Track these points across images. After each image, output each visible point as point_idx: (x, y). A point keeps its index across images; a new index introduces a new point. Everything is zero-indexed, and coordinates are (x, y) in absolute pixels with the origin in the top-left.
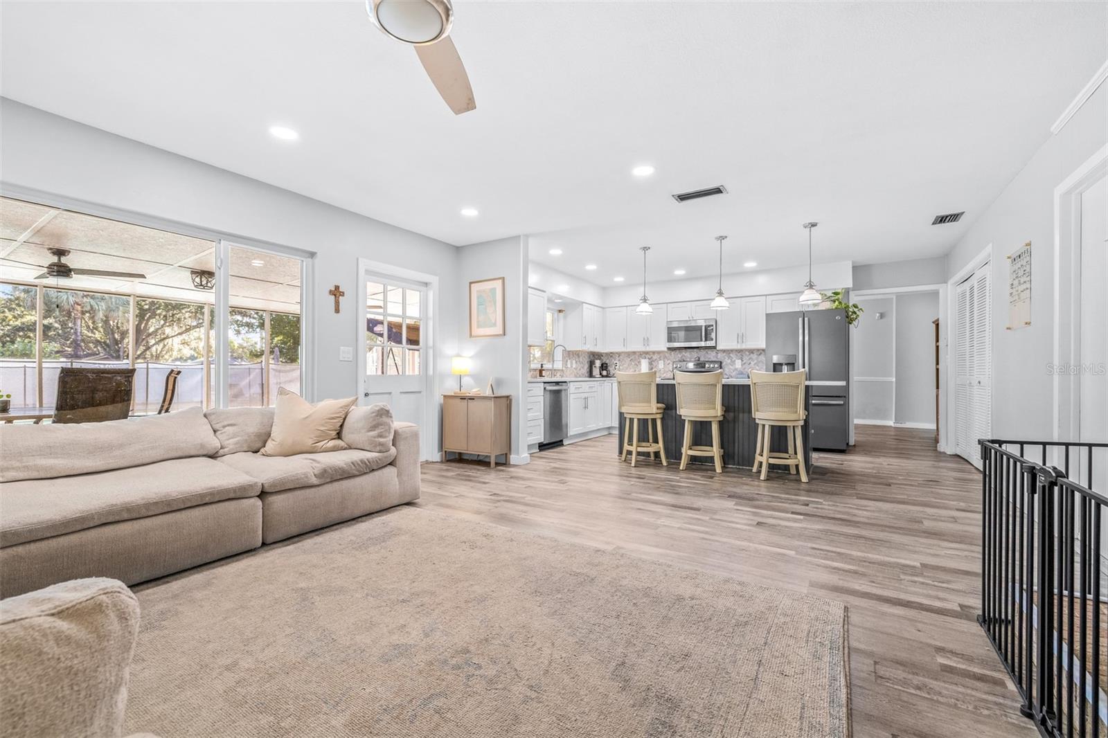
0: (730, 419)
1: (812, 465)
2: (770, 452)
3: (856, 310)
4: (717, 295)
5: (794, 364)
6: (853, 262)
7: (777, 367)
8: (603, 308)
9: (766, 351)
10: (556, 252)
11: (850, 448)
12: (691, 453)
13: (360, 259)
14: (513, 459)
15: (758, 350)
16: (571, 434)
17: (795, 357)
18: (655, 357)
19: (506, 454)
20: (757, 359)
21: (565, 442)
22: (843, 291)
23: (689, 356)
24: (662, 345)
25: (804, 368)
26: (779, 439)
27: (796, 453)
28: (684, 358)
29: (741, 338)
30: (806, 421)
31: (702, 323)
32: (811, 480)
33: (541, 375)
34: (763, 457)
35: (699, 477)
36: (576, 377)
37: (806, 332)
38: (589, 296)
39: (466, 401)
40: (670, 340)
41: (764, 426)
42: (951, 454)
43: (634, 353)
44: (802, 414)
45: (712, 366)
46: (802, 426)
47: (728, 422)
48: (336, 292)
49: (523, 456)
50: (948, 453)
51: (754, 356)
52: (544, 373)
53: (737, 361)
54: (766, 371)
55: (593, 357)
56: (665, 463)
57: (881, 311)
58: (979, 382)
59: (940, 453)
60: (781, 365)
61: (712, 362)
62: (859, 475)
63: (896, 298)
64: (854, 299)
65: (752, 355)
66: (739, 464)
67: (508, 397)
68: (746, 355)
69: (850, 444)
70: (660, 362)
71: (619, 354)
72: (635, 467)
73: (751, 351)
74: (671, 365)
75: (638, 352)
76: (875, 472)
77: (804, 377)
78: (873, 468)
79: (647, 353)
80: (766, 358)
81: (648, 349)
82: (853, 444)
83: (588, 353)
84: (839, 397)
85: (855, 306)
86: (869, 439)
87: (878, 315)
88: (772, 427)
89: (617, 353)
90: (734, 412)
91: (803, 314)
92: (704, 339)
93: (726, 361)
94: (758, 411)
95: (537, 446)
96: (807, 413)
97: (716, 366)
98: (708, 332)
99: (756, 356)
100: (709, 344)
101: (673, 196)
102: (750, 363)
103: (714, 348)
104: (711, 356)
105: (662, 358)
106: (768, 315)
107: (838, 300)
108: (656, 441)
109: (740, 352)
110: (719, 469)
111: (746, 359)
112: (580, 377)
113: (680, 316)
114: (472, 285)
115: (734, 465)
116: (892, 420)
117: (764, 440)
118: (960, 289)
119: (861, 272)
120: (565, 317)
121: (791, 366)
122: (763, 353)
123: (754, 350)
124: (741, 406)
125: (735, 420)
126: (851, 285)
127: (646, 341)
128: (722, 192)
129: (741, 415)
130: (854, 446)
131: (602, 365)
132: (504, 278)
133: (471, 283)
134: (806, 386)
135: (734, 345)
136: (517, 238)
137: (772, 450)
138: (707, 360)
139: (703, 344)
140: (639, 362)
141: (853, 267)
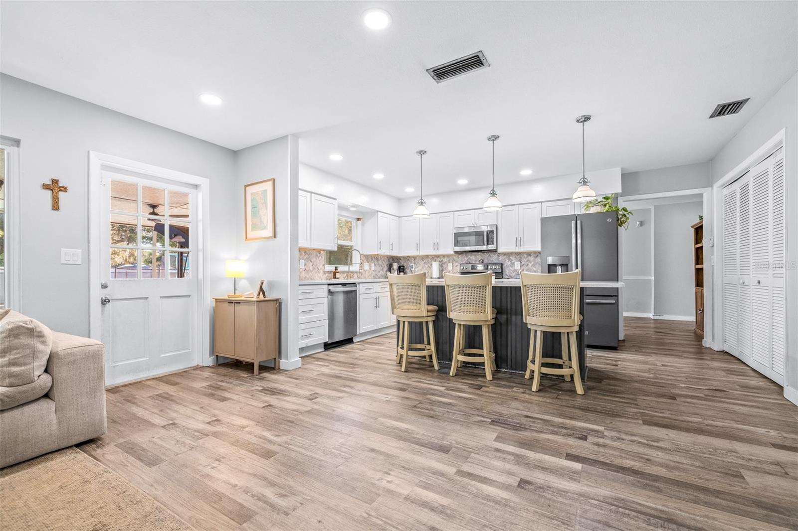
0: (502, 322)
1: (587, 366)
2: (543, 357)
3: (626, 213)
4: (490, 195)
5: (567, 265)
6: (622, 169)
7: (552, 268)
8: (399, 217)
9: (541, 254)
10: (336, 157)
11: (621, 344)
12: (462, 358)
13: (91, 152)
14: (283, 363)
15: (535, 253)
16: (361, 331)
17: (568, 258)
18: (445, 260)
19: (275, 359)
20: (534, 261)
21: (355, 340)
22: (613, 196)
23: (474, 259)
24: (449, 249)
25: (577, 268)
26: (553, 343)
27: (570, 359)
28: (469, 260)
29: (519, 241)
30: (581, 326)
31: (485, 229)
32: (587, 389)
33: (335, 277)
34: (535, 366)
35: (465, 387)
36: (375, 278)
37: (579, 235)
38: (384, 205)
39: (233, 304)
40: (457, 243)
41: (536, 331)
42: (718, 350)
43: (427, 256)
44: (577, 318)
45: (493, 267)
46: (576, 332)
47: (501, 324)
48: (54, 187)
49: (293, 360)
50: (716, 350)
51: (532, 258)
52: (338, 275)
53: (516, 263)
54: (541, 273)
55: (393, 259)
56: (436, 367)
57: (640, 220)
58: (759, 282)
59: (706, 348)
60: (555, 265)
61: (494, 264)
62: (636, 382)
63: (654, 209)
64: (621, 204)
65: (529, 257)
66: (512, 368)
67: (276, 300)
68: (524, 257)
69: (620, 339)
70: (449, 264)
71: (415, 258)
72: (405, 372)
73: (529, 254)
74: (458, 267)
75: (431, 256)
76: (652, 376)
77: (579, 278)
78: (649, 371)
79: (438, 256)
80: (541, 260)
81: (438, 253)
82: (623, 339)
83: (387, 256)
84: (611, 296)
85: (625, 210)
86: (636, 332)
87: (638, 223)
88: (545, 333)
89: (413, 257)
90: (507, 314)
91: (576, 218)
92: (486, 243)
93: (507, 263)
94: (529, 316)
95: (323, 345)
96: (582, 318)
97: (497, 267)
98: (490, 236)
99: (533, 258)
100: (491, 247)
101: (427, 70)
102: (528, 265)
103: (495, 251)
104: (494, 258)
105: (451, 261)
106: (542, 219)
107: (608, 203)
108: (429, 343)
109: (519, 254)
110: (489, 377)
111: (524, 261)
112: (379, 278)
113: (467, 223)
114: (247, 188)
115: (507, 369)
116: (651, 313)
117: (536, 346)
118: (726, 191)
119: (630, 179)
120: (363, 225)
121: (565, 267)
122: (539, 255)
123: (531, 252)
124: (514, 307)
125: (507, 322)
126: (619, 190)
127: (436, 246)
128: (483, 65)
129: (514, 318)
130: (624, 340)
131: (399, 267)
132: (274, 180)
133: (246, 186)
134: (581, 288)
135: (513, 249)
136: (285, 138)
137: (545, 355)
138: (490, 262)
139: (484, 248)
140: (432, 265)
141: (622, 175)
